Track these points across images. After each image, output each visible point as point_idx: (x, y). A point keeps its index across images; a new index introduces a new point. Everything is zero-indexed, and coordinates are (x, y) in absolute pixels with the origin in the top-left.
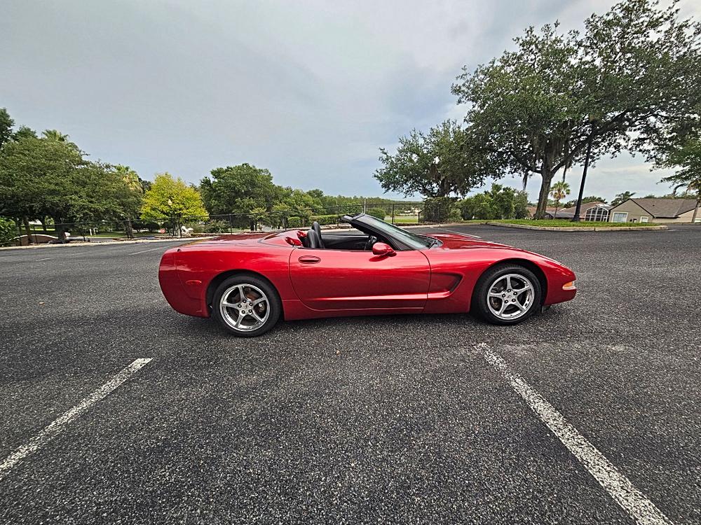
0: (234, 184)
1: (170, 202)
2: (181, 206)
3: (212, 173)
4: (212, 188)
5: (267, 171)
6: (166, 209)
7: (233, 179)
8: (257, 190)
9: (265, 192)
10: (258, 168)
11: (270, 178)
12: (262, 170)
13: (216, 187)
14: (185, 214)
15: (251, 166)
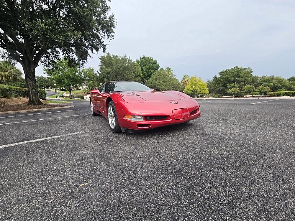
0: (227, 77)
1: (194, 87)
2: (198, 88)
3: (219, 73)
4: (217, 80)
5: (250, 68)
6: (192, 89)
7: (227, 75)
8: (240, 79)
9: (245, 79)
10: (244, 68)
11: (251, 72)
12: (246, 69)
13: (219, 79)
14: (198, 91)
15: (239, 67)
